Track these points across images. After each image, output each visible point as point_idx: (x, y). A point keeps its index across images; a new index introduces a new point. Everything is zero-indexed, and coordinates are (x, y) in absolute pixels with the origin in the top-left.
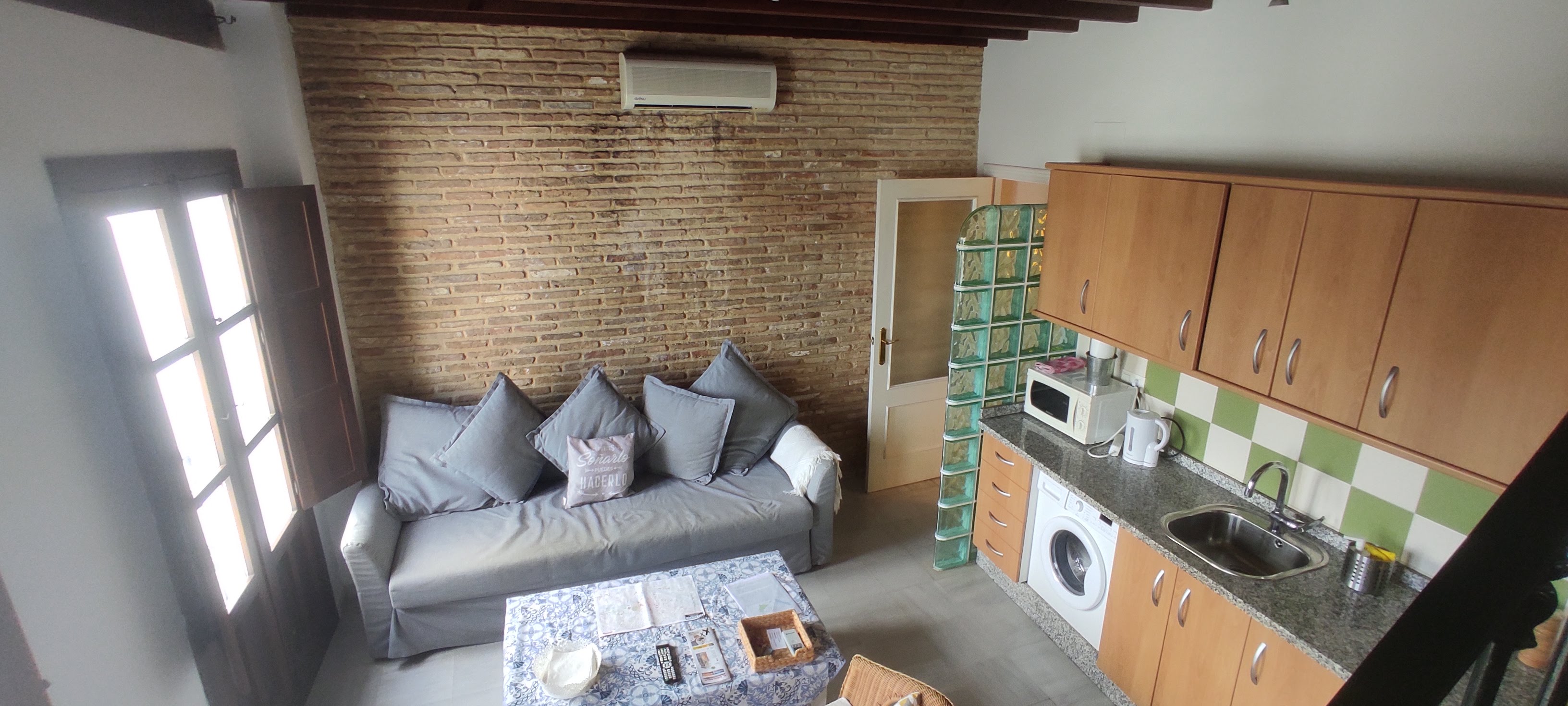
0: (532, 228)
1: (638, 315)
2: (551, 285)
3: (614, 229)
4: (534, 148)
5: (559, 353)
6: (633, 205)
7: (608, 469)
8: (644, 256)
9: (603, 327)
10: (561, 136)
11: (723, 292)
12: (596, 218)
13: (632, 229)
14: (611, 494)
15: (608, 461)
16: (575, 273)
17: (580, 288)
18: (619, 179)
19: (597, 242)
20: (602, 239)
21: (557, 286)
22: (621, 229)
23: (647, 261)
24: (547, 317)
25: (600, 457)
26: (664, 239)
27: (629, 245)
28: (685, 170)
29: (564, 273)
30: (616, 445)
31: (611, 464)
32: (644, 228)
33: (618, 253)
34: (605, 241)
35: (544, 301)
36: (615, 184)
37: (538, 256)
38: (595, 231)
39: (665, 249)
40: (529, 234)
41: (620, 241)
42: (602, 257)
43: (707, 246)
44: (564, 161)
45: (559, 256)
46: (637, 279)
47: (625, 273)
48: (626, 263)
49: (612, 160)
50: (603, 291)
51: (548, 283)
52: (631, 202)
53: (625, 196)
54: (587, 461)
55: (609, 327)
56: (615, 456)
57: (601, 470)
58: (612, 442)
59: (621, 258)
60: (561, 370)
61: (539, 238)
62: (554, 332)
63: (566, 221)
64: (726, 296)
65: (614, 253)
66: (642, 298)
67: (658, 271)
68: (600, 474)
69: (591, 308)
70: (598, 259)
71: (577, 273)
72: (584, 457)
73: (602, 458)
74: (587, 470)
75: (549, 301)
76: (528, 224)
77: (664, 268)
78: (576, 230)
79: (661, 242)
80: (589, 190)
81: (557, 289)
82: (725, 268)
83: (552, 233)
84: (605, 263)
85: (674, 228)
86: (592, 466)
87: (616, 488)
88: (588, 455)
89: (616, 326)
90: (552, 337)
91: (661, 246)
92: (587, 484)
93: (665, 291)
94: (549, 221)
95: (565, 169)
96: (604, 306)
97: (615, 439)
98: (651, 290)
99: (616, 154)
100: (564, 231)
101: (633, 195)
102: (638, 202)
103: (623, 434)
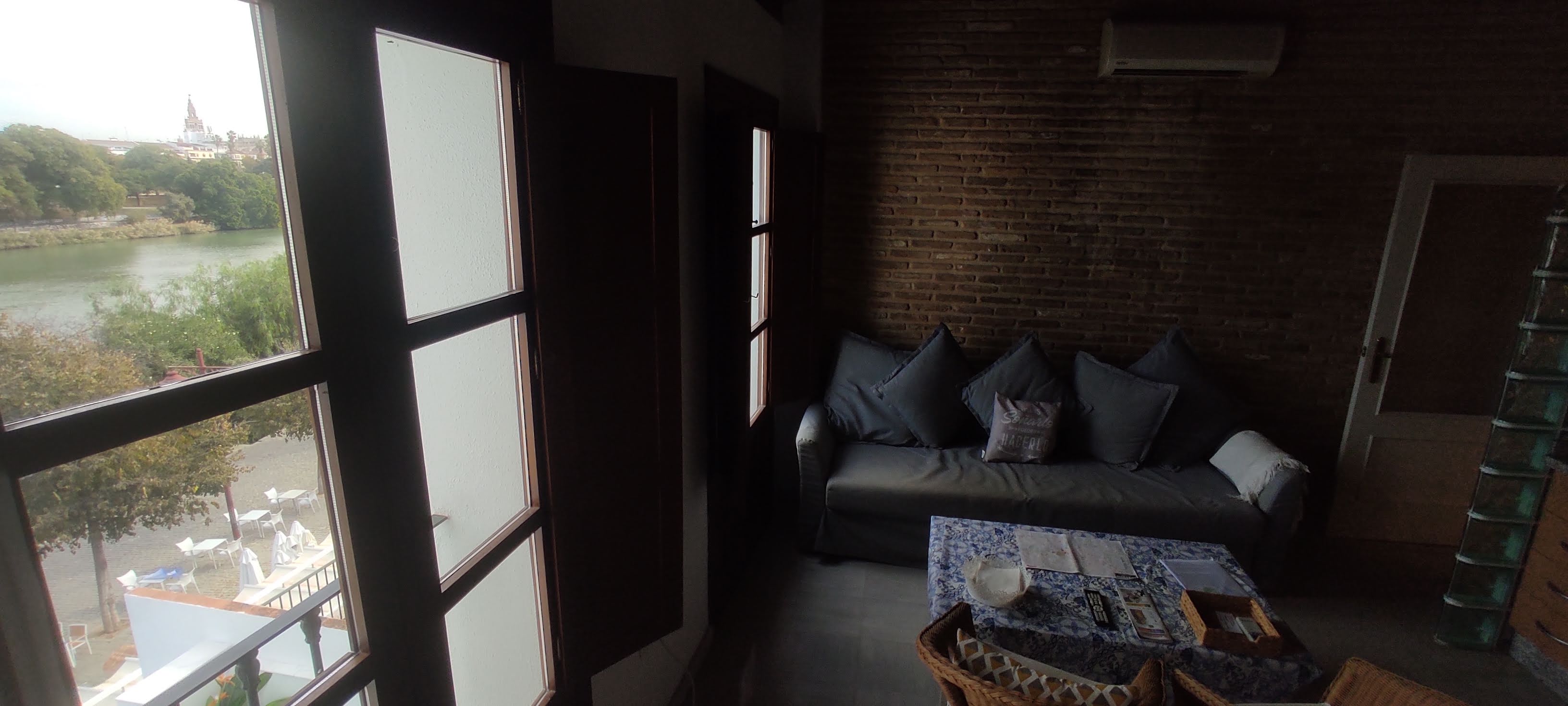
0: (990, 192)
1: (1079, 289)
2: (999, 249)
3: (1070, 199)
4: (1005, 115)
5: (995, 317)
6: (1094, 175)
7: (1031, 431)
8: (1096, 229)
9: (1042, 297)
10: (1032, 103)
11: (1177, 275)
12: (1055, 187)
13: (1088, 200)
14: (1030, 458)
16: (1024, 239)
17: (1026, 255)
18: (1084, 148)
19: (1051, 210)
20: (1057, 207)
21: (1004, 250)
22: (1078, 199)
23: (1099, 235)
24: (991, 280)
26: (1121, 214)
27: (1082, 217)
29: (1013, 238)
31: (1035, 428)
32: (1101, 201)
33: (1070, 223)
34: (1058, 211)
35: (989, 263)
36: (1079, 154)
37: (991, 219)
38: (1050, 199)
39: (1119, 223)
40: (987, 197)
41: (1074, 212)
42: (1053, 227)
43: (1166, 224)
44: (1031, 128)
45: (1011, 221)
46: (1085, 252)
47: (1074, 245)
48: (1076, 234)
49: (1079, 129)
50: (1048, 260)
51: (996, 246)
52: (1094, 172)
53: (1086, 166)
54: (1011, 419)
55: (1049, 297)
57: (1024, 431)
58: (1039, 406)
59: (1072, 229)
60: (993, 334)
61: (996, 202)
62: (993, 295)
63: (1023, 187)
64: (1178, 281)
65: (1066, 223)
66: (1087, 272)
67: (1108, 246)
68: (1023, 435)
69: (1033, 276)
70: (1048, 228)
71: (1026, 240)
72: (1010, 414)
73: (1028, 418)
75: (994, 264)
76: (987, 187)
77: (1115, 243)
78: (1032, 197)
79: (1117, 217)
80: (1051, 158)
81: (1004, 253)
82: (1183, 249)
83: (1008, 198)
84: (1055, 232)
85: (1134, 202)
86: (1016, 425)
88: (1015, 413)
89: (1055, 298)
90: (990, 300)
91: (1116, 220)
92: (1008, 441)
93: (1112, 265)
94: (1008, 186)
95: (1031, 136)
96: (1047, 275)
97: (1042, 404)
98: (1097, 263)
99: (1084, 124)
100: (1020, 197)
101: (1096, 165)
102: (1099, 173)
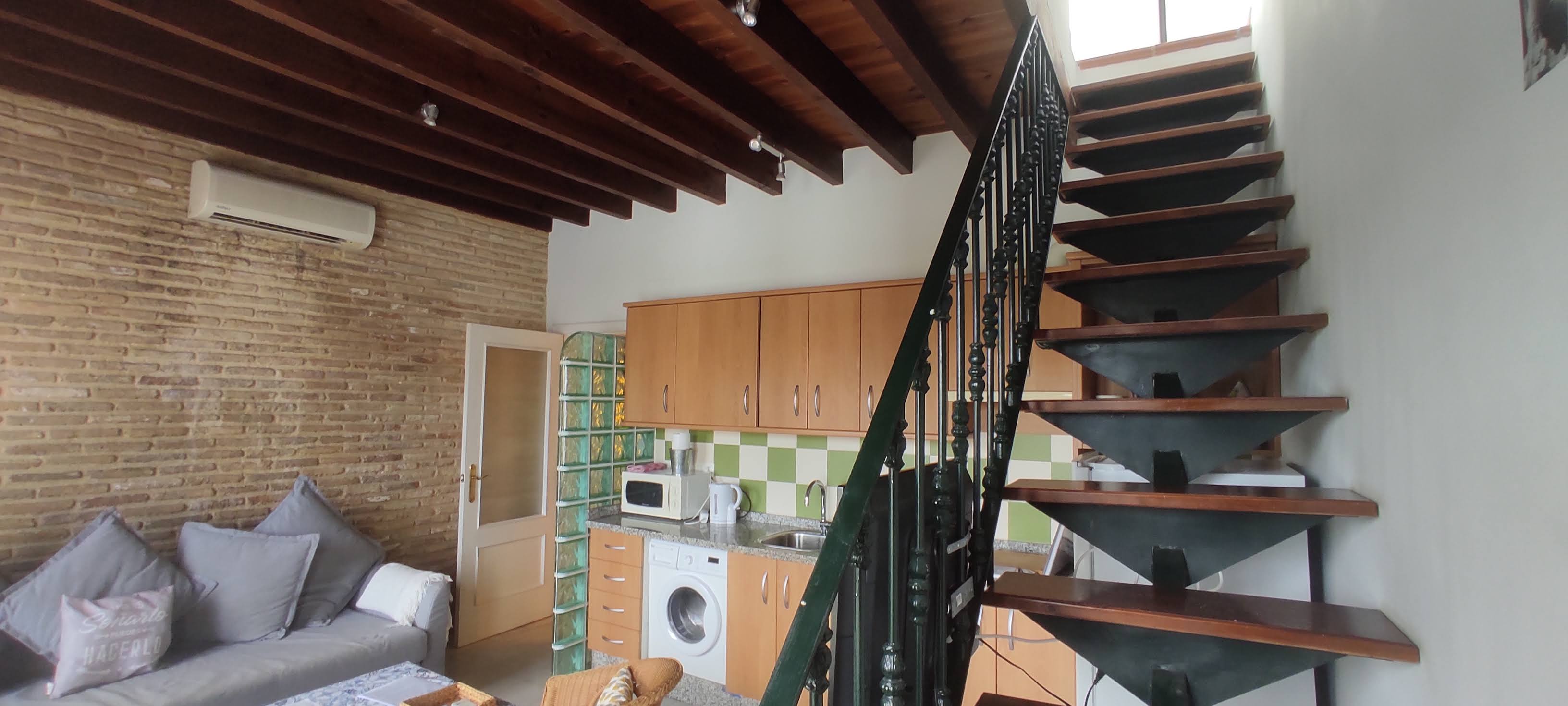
0: (25, 333)
1: (177, 451)
2: (42, 407)
3: (157, 346)
4: (48, 238)
5: (36, 499)
6: (189, 321)
7: (132, 632)
8: (196, 381)
9: (120, 465)
10: (94, 231)
11: (294, 428)
12: (132, 331)
13: (182, 349)
14: (134, 667)
15: (134, 622)
16: (86, 394)
17: (90, 414)
18: (172, 291)
19: (126, 359)
20: (137, 355)
21: (51, 409)
22: (167, 347)
23: (199, 387)
24: (28, 450)
25: (120, 616)
26: (226, 364)
27: (176, 367)
28: (260, 293)
29: (67, 393)
30: (146, 601)
31: (139, 625)
32: (200, 350)
33: (159, 374)
34: (140, 359)
35: (25, 428)
36: (167, 296)
37: (27, 369)
38: (128, 346)
39: (224, 375)
41: (164, 361)
42: (133, 378)
43: (278, 376)
44: (93, 259)
45: (63, 371)
46: (183, 407)
47: (165, 399)
48: (168, 387)
49: (165, 269)
50: (128, 418)
51: (38, 404)
52: (189, 319)
53: (179, 311)
54: (98, 624)
55: (129, 465)
56: (143, 614)
57: (122, 633)
58: (138, 598)
59: (162, 381)
60: (35, 525)
61: (34, 347)
62: (33, 470)
63: (83, 329)
64: (296, 433)
65: (151, 375)
66: (186, 431)
67: (212, 399)
68: (119, 640)
69: (104, 440)
70: (126, 379)
71: (89, 395)
72: (93, 619)
73: (123, 618)
74: (98, 637)
75: (34, 428)
76: (19, 327)
77: (221, 396)
78: (97, 342)
79: (221, 368)
80: (127, 299)
81: (51, 413)
82: (298, 401)
83: (57, 342)
84: (137, 385)
85: (240, 352)
86: (108, 630)
87: (142, 658)
88: (101, 616)
89: (140, 465)
90: (29, 477)
91: (220, 372)
92: (95, 656)
93: (220, 423)
94: (56, 326)
95: (93, 268)
96: (126, 437)
97: (143, 595)
98: (200, 421)
99: (173, 264)
100: (77, 342)
101: (190, 311)
102: (196, 320)
103: (154, 588)
